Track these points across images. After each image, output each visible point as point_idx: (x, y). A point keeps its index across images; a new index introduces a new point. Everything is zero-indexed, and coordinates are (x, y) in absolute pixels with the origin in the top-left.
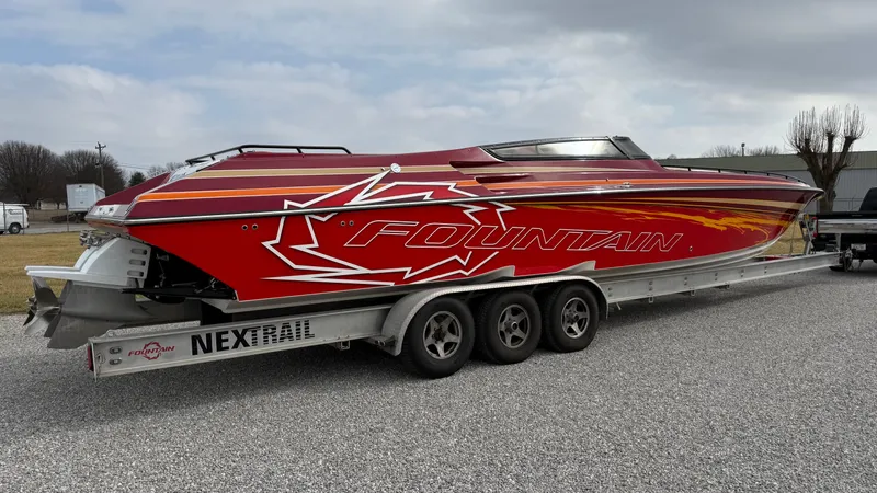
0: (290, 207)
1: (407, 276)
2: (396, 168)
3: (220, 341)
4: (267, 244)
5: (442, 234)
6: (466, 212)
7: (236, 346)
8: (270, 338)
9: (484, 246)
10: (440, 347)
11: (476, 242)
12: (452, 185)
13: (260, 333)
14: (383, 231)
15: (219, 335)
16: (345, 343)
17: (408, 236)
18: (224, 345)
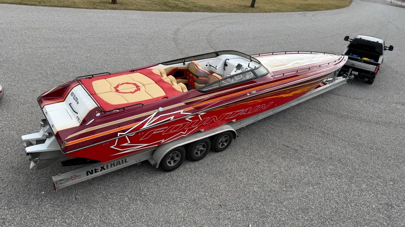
0: (120, 135)
1: (162, 142)
2: (161, 109)
4: (112, 147)
6: (187, 119)
7: (101, 170)
8: (113, 165)
9: (192, 126)
10: (172, 162)
11: (190, 126)
12: (182, 111)
13: (109, 165)
14: (154, 133)
16: (139, 163)
17: (164, 132)
18: (97, 171)
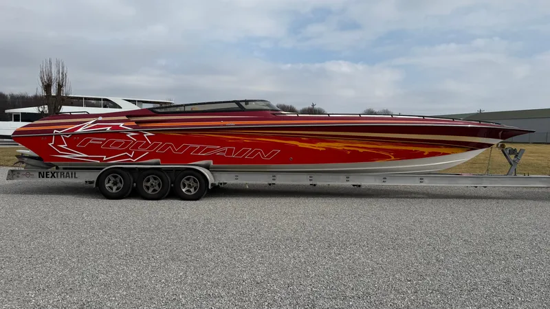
0: (56, 132)
1: (105, 159)
2: (100, 118)
3: (47, 175)
4: (50, 144)
5: (117, 144)
6: (128, 135)
7: (52, 177)
8: (62, 176)
9: (140, 149)
10: (115, 188)
12: (121, 125)
13: (59, 174)
14: (91, 142)
15: (47, 173)
17: (102, 144)
